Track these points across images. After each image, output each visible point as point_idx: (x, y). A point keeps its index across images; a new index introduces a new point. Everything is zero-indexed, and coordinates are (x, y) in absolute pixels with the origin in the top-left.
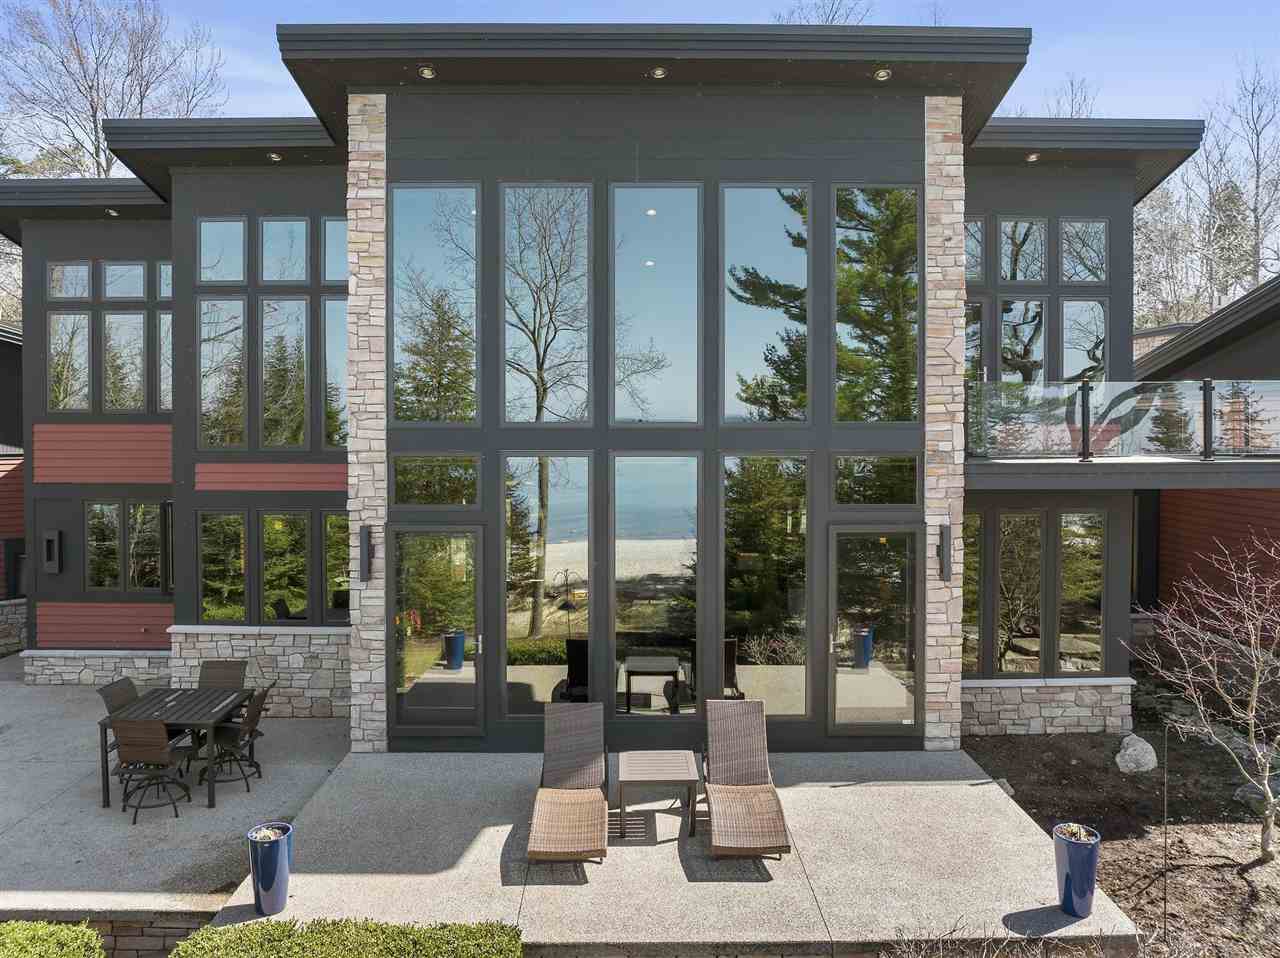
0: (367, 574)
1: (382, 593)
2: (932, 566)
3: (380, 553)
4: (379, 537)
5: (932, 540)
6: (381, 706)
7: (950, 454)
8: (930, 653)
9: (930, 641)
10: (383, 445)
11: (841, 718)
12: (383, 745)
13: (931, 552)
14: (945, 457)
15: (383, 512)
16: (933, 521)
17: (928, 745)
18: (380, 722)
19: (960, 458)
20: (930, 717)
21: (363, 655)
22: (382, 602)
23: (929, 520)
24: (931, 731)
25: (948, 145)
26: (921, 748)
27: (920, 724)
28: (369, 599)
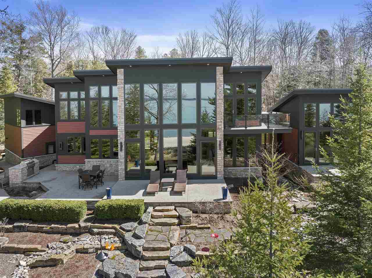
0: (121, 150)
1: (124, 153)
2: (218, 148)
3: (124, 146)
4: (123, 143)
5: (218, 143)
6: (124, 172)
7: (221, 128)
8: (218, 162)
9: (218, 160)
10: (124, 128)
11: (203, 174)
12: (124, 179)
13: (218, 145)
14: (220, 129)
15: (124, 140)
16: (218, 140)
17: (218, 178)
18: (123, 175)
19: (223, 129)
20: (218, 173)
21: (120, 164)
22: (124, 155)
23: (217, 139)
24: (218, 176)
25: (220, 75)
26: (217, 179)
27: (216, 174)
28: (122, 154)
